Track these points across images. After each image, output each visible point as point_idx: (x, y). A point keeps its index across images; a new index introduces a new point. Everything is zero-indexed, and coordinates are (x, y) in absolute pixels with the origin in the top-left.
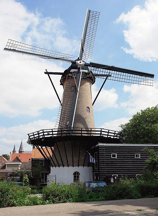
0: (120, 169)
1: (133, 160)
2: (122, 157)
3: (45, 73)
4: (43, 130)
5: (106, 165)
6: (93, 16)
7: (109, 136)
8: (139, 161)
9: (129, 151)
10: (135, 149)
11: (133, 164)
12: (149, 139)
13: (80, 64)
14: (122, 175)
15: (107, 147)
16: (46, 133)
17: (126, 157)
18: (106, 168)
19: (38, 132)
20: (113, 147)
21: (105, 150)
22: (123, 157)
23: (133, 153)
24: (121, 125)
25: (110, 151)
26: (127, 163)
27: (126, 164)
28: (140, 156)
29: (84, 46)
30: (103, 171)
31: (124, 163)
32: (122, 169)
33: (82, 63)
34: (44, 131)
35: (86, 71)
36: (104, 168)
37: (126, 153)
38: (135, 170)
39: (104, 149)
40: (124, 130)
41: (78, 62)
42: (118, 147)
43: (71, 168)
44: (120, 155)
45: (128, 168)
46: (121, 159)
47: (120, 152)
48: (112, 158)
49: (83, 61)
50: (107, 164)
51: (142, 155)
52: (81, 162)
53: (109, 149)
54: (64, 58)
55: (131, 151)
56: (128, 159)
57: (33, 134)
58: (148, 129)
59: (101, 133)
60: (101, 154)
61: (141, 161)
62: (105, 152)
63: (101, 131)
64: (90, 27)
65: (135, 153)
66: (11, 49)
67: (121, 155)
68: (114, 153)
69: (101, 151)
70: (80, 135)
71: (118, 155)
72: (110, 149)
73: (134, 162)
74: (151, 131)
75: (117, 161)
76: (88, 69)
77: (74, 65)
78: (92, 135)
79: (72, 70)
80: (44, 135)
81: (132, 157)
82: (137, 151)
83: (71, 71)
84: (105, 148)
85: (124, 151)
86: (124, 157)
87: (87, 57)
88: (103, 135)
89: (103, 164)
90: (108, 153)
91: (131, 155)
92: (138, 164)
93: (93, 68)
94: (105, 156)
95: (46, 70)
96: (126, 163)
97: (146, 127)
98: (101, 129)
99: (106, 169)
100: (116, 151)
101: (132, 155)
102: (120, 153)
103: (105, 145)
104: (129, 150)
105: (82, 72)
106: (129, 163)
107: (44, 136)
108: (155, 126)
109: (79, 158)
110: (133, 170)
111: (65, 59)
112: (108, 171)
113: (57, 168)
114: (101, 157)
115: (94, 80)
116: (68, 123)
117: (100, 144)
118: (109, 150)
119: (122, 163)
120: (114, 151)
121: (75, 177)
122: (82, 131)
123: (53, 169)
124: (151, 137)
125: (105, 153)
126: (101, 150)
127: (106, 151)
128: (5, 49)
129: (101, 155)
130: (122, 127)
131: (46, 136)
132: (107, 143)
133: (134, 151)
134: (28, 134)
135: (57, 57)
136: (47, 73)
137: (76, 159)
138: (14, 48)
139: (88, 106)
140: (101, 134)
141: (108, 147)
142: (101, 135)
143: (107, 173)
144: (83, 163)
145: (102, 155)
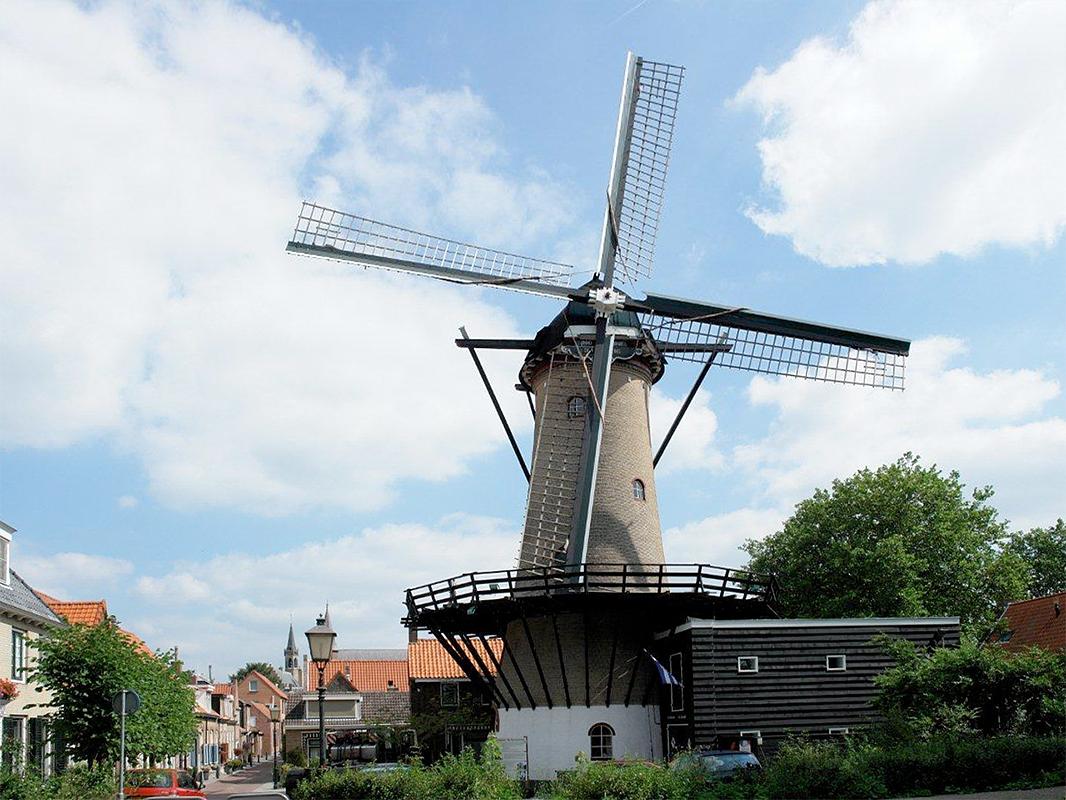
0: (771, 709)
1: (821, 679)
2: (779, 667)
3: (461, 343)
4: (472, 575)
5: (717, 700)
6: (655, 83)
7: (727, 594)
8: (840, 679)
9: (805, 645)
10: (828, 638)
11: (815, 693)
12: (862, 595)
13: (607, 302)
14: (789, 729)
15: (720, 633)
16: (486, 587)
17: (792, 667)
18: (717, 707)
19: (449, 581)
20: (746, 632)
21: (715, 643)
22: (782, 667)
23: (818, 652)
24: (747, 543)
25: (734, 647)
26: (796, 687)
27: (791, 694)
28: (847, 662)
29: (618, 222)
30: (705, 718)
31: (785, 687)
32: (775, 709)
33: (615, 299)
34: (477, 578)
35: (632, 333)
36: (711, 707)
37: (791, 652)
38: (824, 714)
39: (711, 639)
40: (761, 564)
41: (598, 295)
42: (762, 632)
43: (579, 710)
44: (770, 660)
45: (797, 708)
46: (776, 674)
47: (772, 649)
48: (742, 673)
49: (616, 290)
50: (722, 696)
51: (854, 658)
52: (620, 690)
53: (730, 640)
54: (538, 278)
55: (811, 645)
56: (799, 674)
57: (431, 589)
58: (861, 558)
59: (699, 580)
60: (698, 658)
61: (850, 679)
62: (716, 651)
63: (699, 575)
64: (641, 135)
65: (826, 651)
66: (316, 244)
67: (776, 660)
68: (749, 653)
69: (700, 647)
70: (619, 590)
71: (764, 660)
72: (734, 640)
73: (824, 686)
74: (874, 565)
75: (759, 682)
76: (638, 326)
77: (580, 308)
78: (663, 590)
79: (573, 331)
80: (476, 593)
81: (815, 666)
82: (835, 644)
83: (567, 334)
84: (716, 636)
85: (787, 645)
86: (787, 667)
87: (632, 274)
88: (706, 590)
89: (707, 696)
90: (725, 654)
91: (810, 659)
92: (837, 693)
93: (658, 320)
94: (716, 665)
95: (462, 330)
96: (790, 687)
97: (853, 548)
98: (701, 566)
99: (717, 710)
100: (755, 647)
101: (816, 659)
102: (770, 653)
103: (714, 624)
104: (805, 642)
105: (613, 338)
106: (802, 687)
107: (478, 598)
108: (892, 546)
109: (611, 673)
110: (816, 714)
111: (541, 282)
112: (724, 717)
113: (527, 711)
114: (699, 668)
115: (659, 369)
116: (566, 547)
117: (696, 624)
118: (731, 643)
119: (778, 688)
120: (747, 646)
121: (595, 741)
122: (624, 574)
123: (507, 717)
124: (871, 587)
125: (715, 655)
126: (698, 643)
127: (719, 647)
128: (294, 246)
129: (698, 662)
130: (750, 549)
131: (482, 598)
132: (720, 617)
133: (825, 645)
134: (409, 591)
135: (510, 277)
136: (466, 343)
137: (598, 680)
138: (330, 242)
139: (638, 477)
140: (696, 586)
141: (727, 632)
142: (700, 590)
143: (720, 725)
144: (625, 691)
145: (705, 661)
